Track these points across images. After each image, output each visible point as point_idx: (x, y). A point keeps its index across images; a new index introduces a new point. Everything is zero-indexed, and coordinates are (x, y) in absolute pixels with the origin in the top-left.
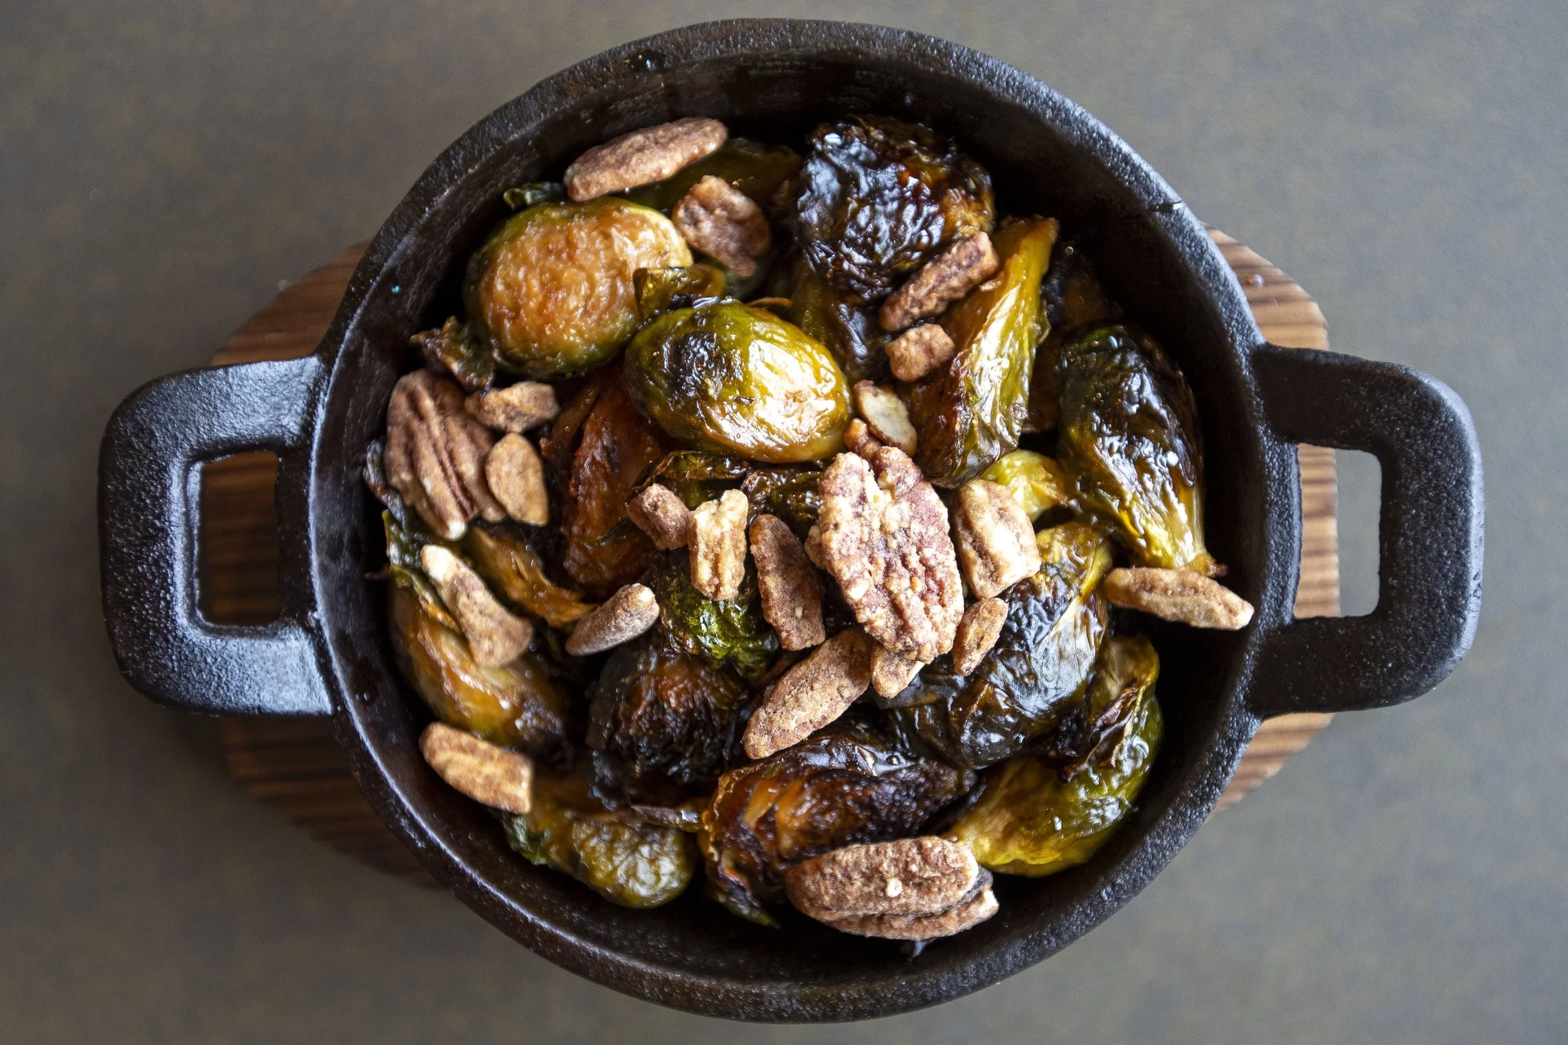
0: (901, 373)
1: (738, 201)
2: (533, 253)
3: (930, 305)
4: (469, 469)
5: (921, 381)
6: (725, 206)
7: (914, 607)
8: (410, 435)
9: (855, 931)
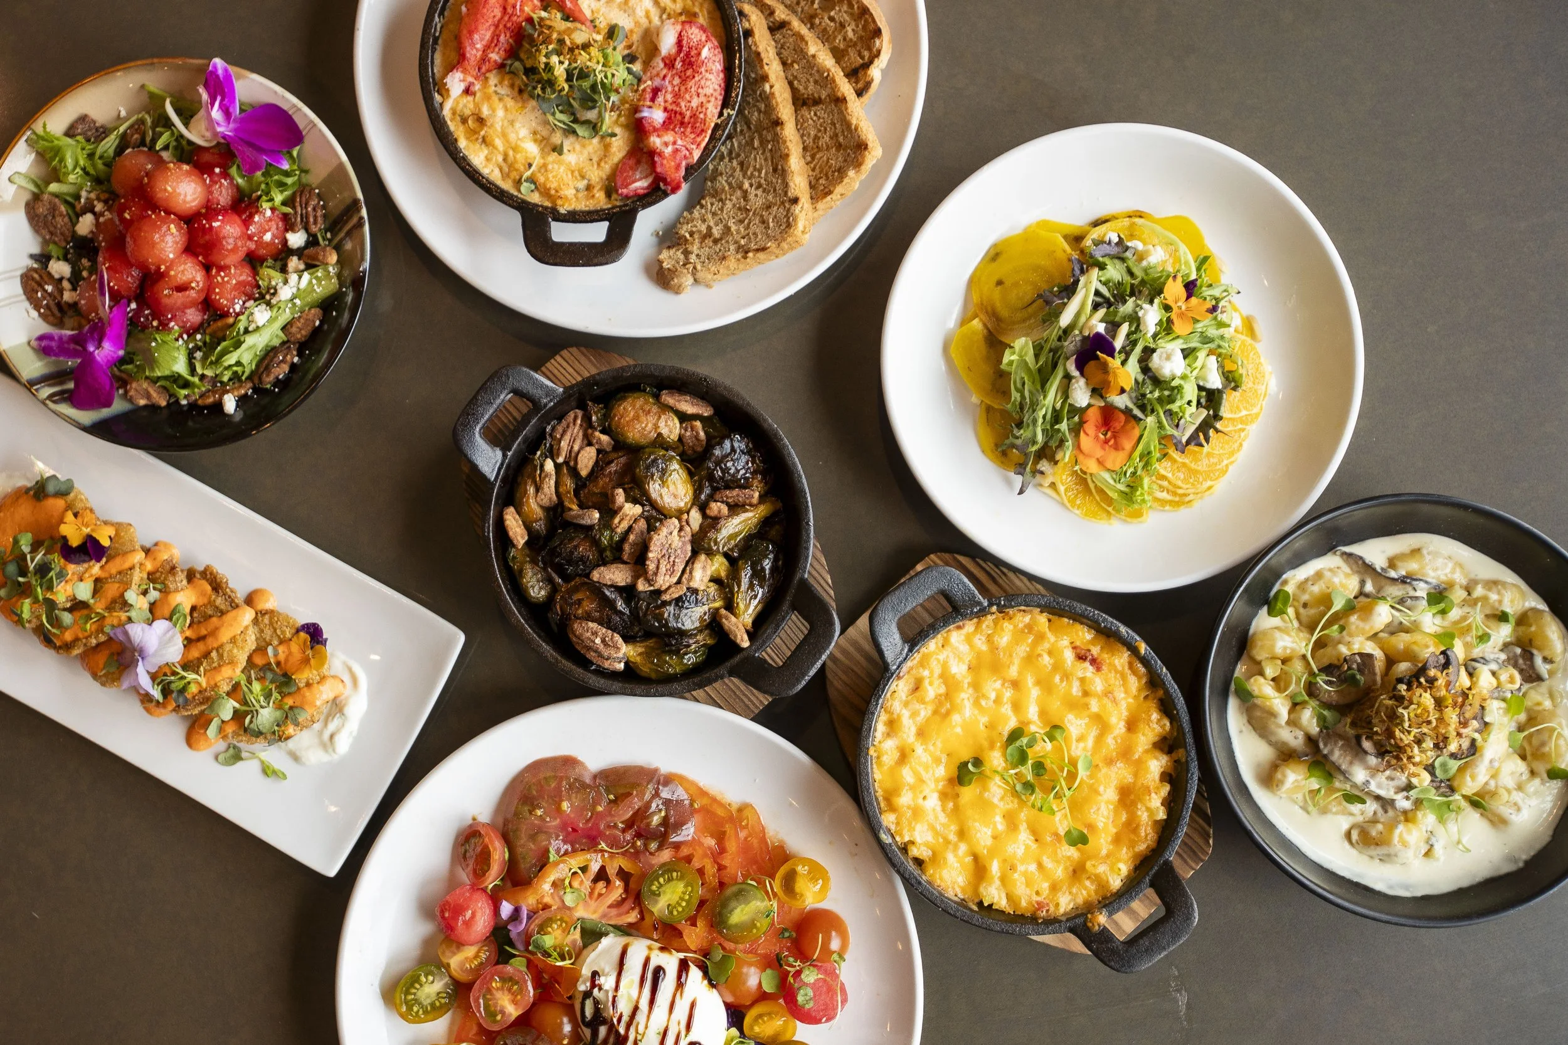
0: (708, 511)
1: (702, 434)
2: (638, 406)
3: (730, 500)
4: (576, 448)
5: (711, 518)
6: (698, 433)
7: (663, 569)
8: (568, 427)
9: (579, 648)
